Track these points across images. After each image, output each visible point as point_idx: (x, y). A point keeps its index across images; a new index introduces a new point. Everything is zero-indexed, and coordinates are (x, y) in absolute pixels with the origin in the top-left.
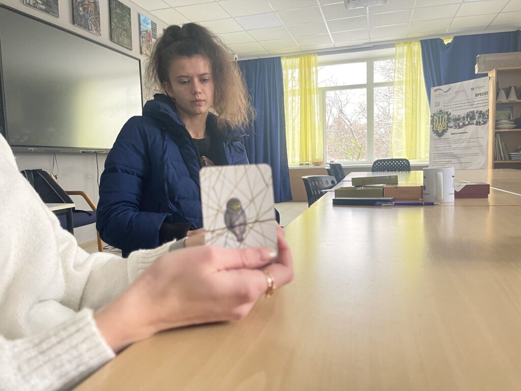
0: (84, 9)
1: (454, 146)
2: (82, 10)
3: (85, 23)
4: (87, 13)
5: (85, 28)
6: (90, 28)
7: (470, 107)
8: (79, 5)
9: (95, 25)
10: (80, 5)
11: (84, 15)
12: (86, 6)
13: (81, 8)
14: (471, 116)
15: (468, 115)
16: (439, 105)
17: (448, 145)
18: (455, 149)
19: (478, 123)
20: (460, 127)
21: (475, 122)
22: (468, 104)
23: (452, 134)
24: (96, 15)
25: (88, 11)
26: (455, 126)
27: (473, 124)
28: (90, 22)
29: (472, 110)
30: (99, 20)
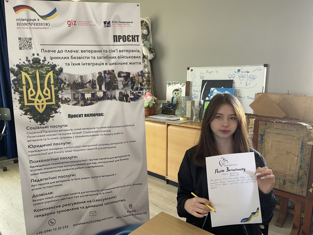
1: (76, 142)
7: (103, 61)
14: (108, 80)
15: (101, 79)
16: (30, 47)
17: (63, 141)
18: (78, 148)
19: (124, 98)
20: (86, 103)
21: (117, 93)
22: (99, 54)
23: (70, 116)
26: (75, 99)
27: (115, 98)
29: (109, 68)
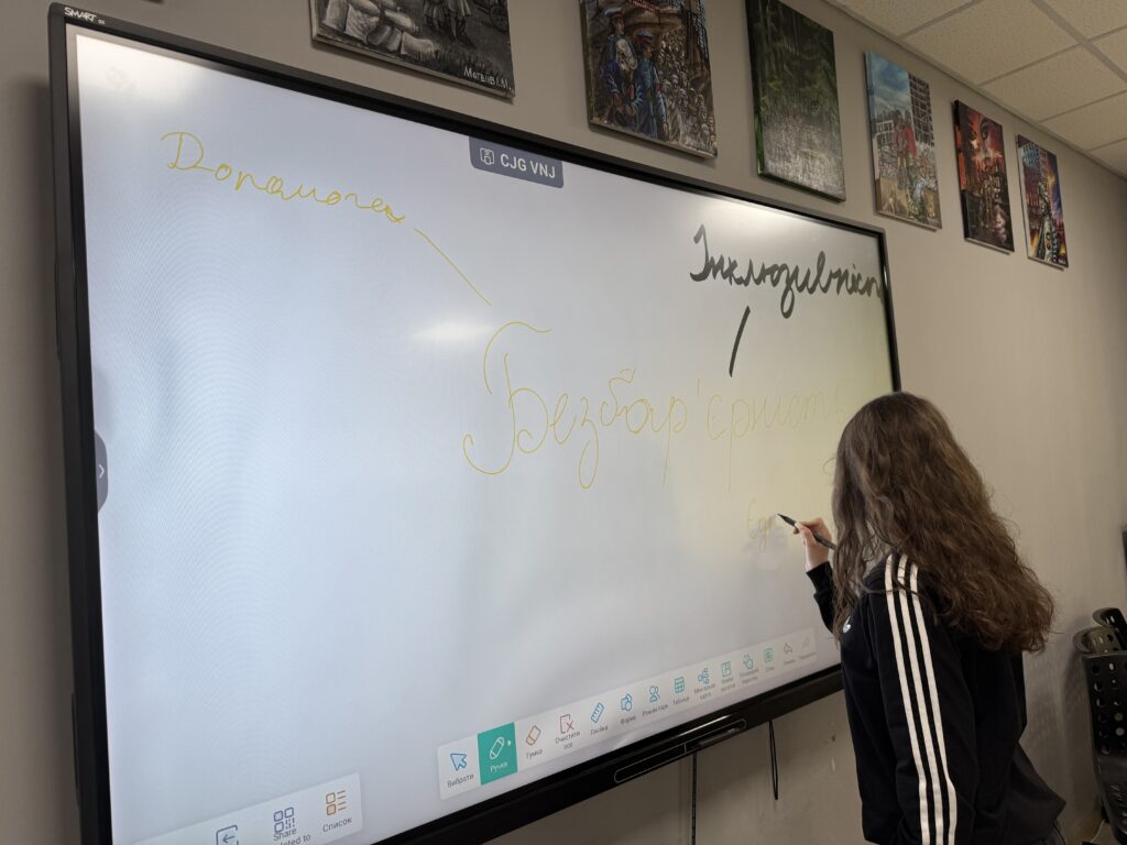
0: (638, 47)
2: (629, 52)
3: (644, 108)
4: (654, 60)
5: (645, 128)
6: (668, 127)
8: (614, 30)
9: (689, 113)
10: (620, 27)
11: (637, 73)
12: (648, 32)
13: (622, 44)
24: (693, 66)
25: (655, 54)
28: (665, 103)
30: (707, 92)
